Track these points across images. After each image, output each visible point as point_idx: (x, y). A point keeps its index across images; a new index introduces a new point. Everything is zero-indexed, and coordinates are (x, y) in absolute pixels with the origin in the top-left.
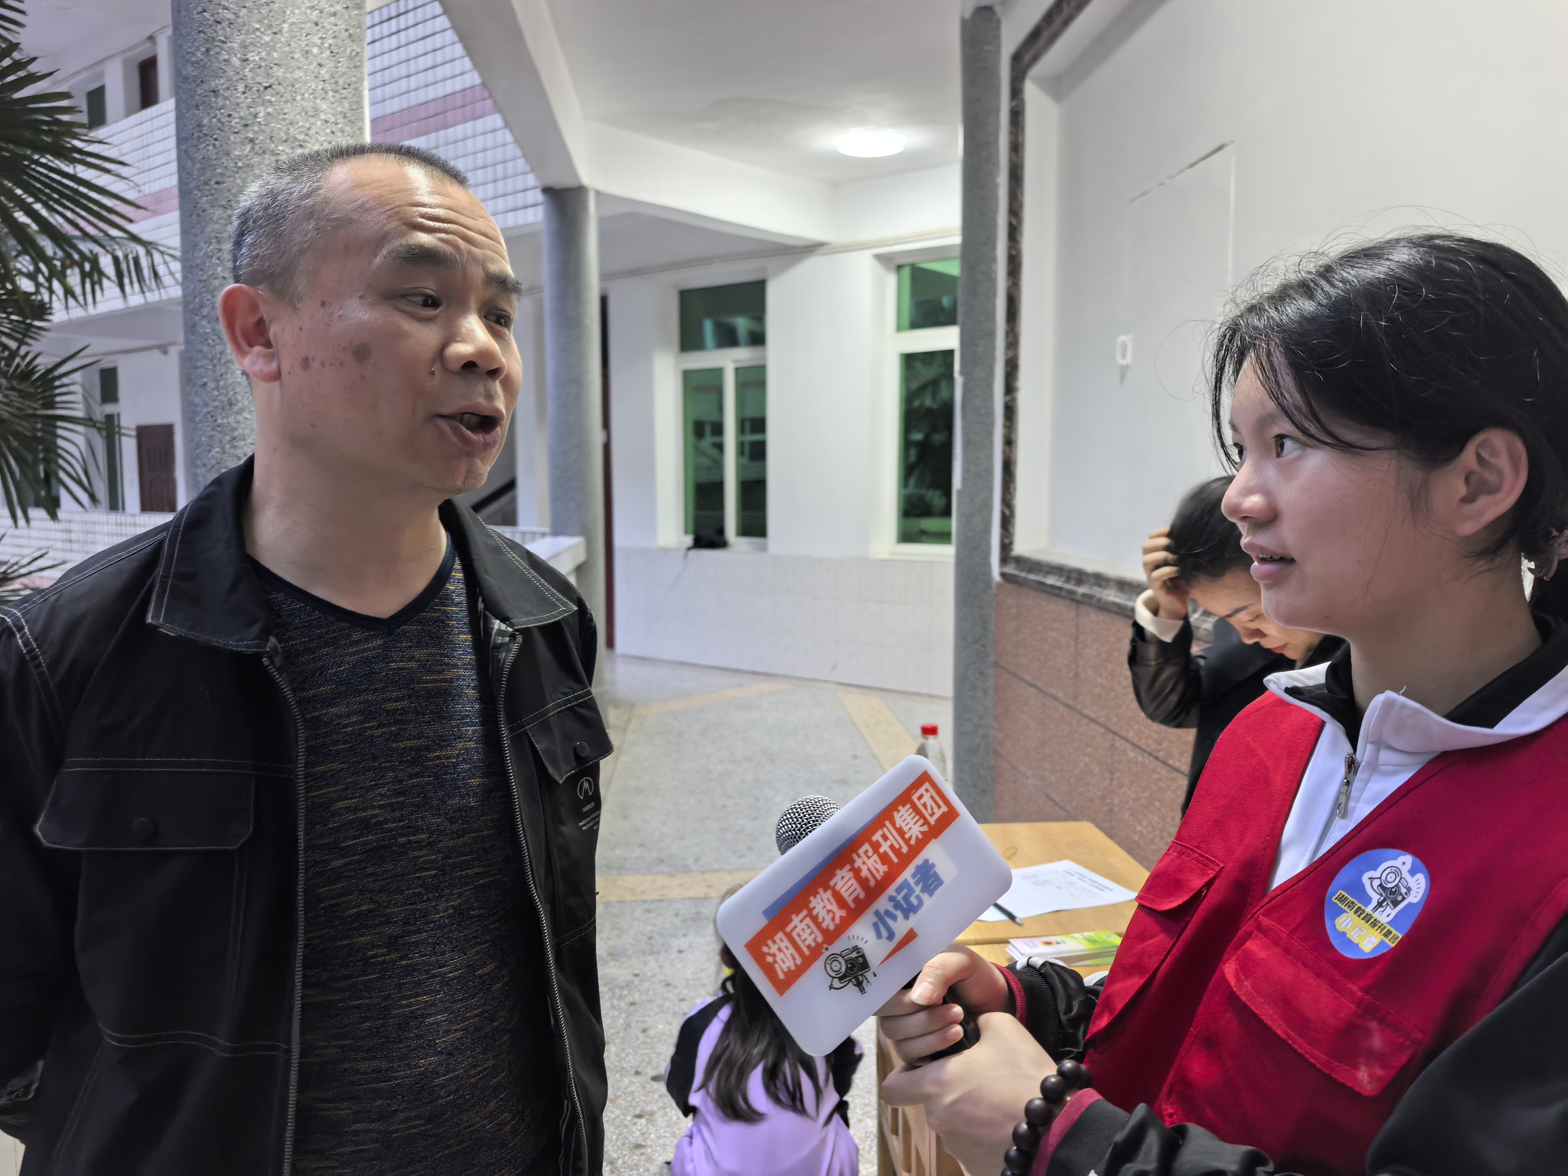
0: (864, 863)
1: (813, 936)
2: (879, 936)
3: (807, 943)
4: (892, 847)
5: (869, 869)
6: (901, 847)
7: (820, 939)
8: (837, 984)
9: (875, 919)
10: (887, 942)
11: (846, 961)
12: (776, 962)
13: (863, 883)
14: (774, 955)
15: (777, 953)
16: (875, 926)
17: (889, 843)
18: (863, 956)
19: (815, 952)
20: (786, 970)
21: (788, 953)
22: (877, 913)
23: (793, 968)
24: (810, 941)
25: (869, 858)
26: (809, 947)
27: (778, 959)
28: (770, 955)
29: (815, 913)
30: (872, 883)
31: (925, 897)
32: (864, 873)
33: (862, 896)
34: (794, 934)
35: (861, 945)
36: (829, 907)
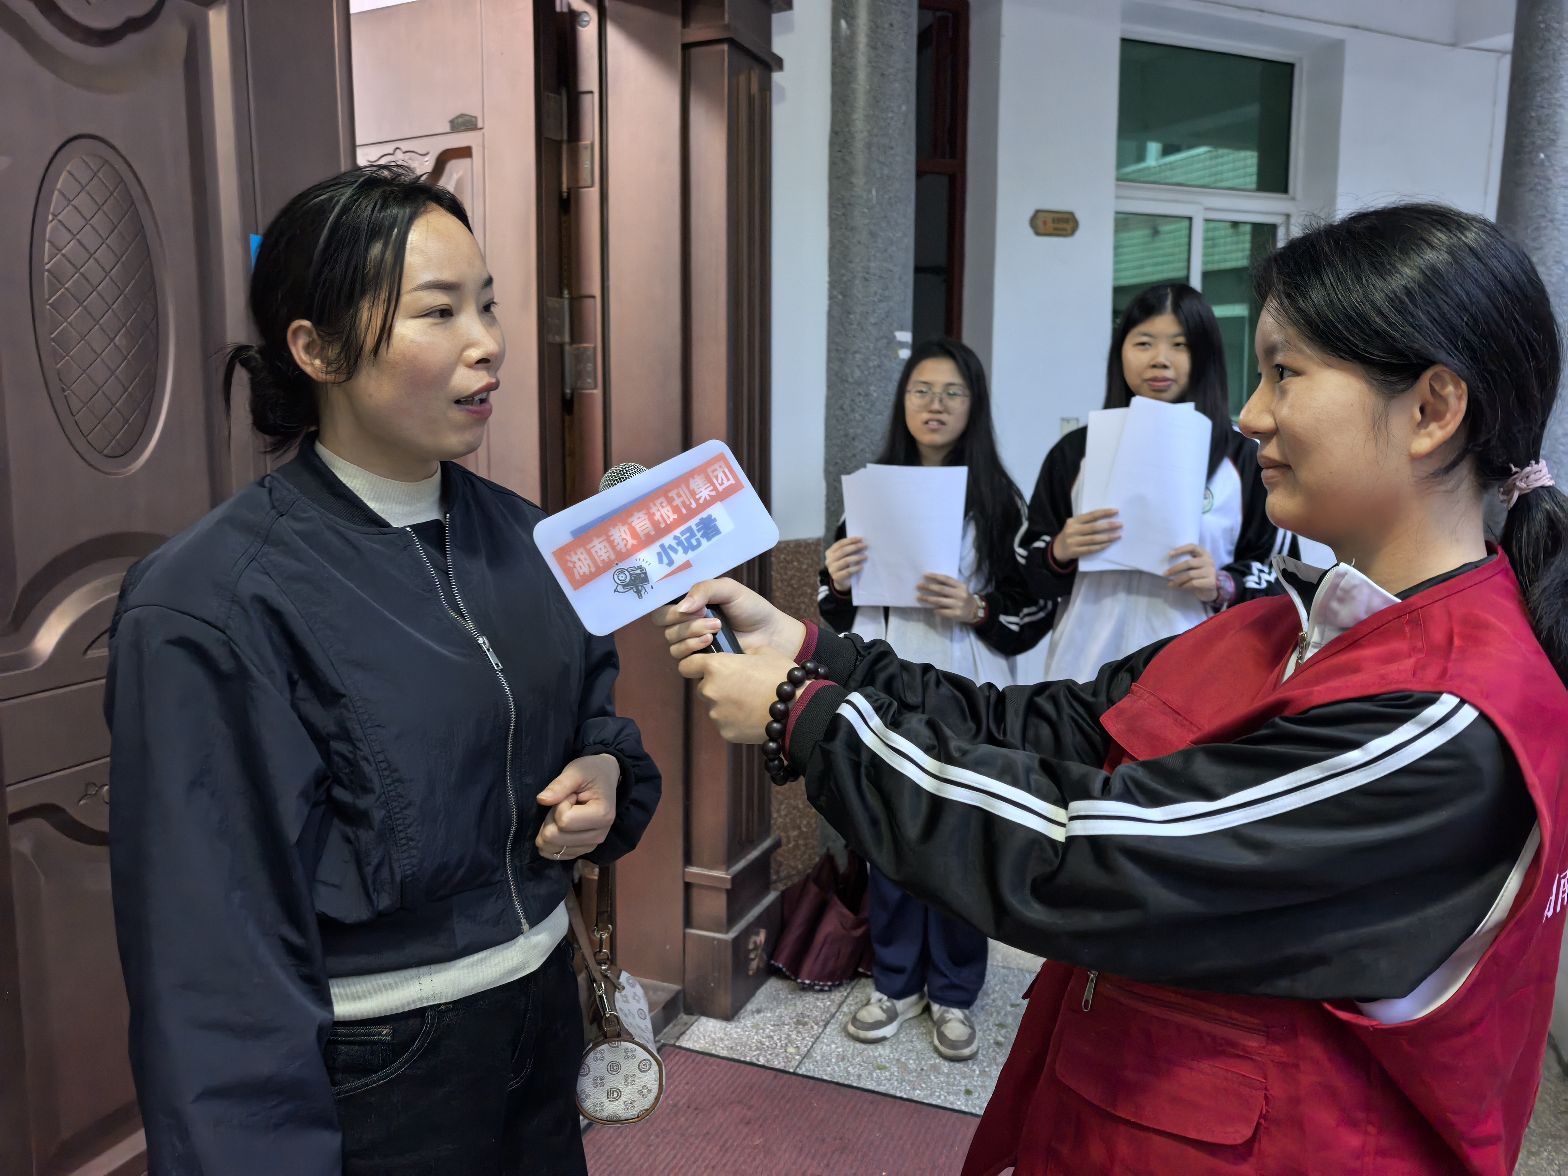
0: (658, 510)
1: (607, 554)
2: (661, 561)
3: (602, 558)
4: (683, 503)
5: (661, 515)
6: (691, 504)
7: (613, 557)
8: (620, 589)
9: (660, 550)
10: (667, 567)
11: (631, 575)
12: (575, 567)
13: (655, 524)
14: (575, 563)
15: (577, 561)
16: (659, 554)
17: (681, 499)
18: (645, 574)
19: (607, 566)
20: (582, 574)
21: (586, 563)
22: (662, 546)
23: (588, 573)
24: (605, 557)
25: (663, 507)
26: (603, 561)
27: (577, 565)
28: (571, 561)
29: (612, 538)
30: (663, 525)
31: (704, 541)
32: (657, 517)
33: (653, 533)
34: (593, 551)
35: (644, 565)
36: (624, 536)
